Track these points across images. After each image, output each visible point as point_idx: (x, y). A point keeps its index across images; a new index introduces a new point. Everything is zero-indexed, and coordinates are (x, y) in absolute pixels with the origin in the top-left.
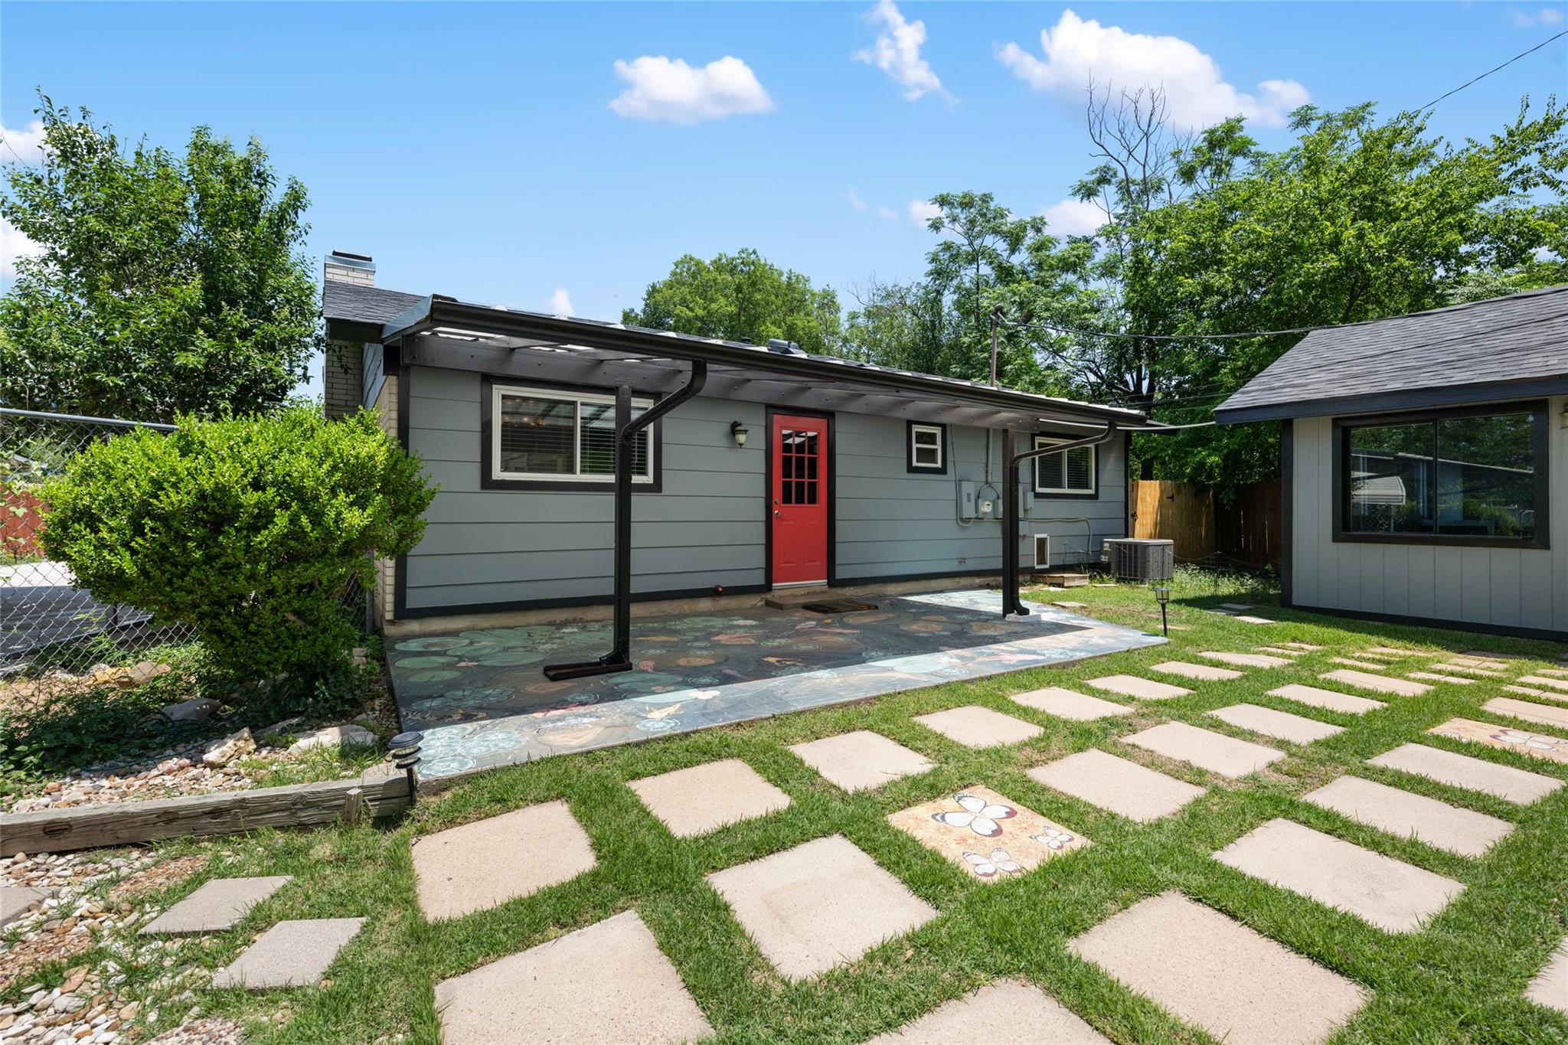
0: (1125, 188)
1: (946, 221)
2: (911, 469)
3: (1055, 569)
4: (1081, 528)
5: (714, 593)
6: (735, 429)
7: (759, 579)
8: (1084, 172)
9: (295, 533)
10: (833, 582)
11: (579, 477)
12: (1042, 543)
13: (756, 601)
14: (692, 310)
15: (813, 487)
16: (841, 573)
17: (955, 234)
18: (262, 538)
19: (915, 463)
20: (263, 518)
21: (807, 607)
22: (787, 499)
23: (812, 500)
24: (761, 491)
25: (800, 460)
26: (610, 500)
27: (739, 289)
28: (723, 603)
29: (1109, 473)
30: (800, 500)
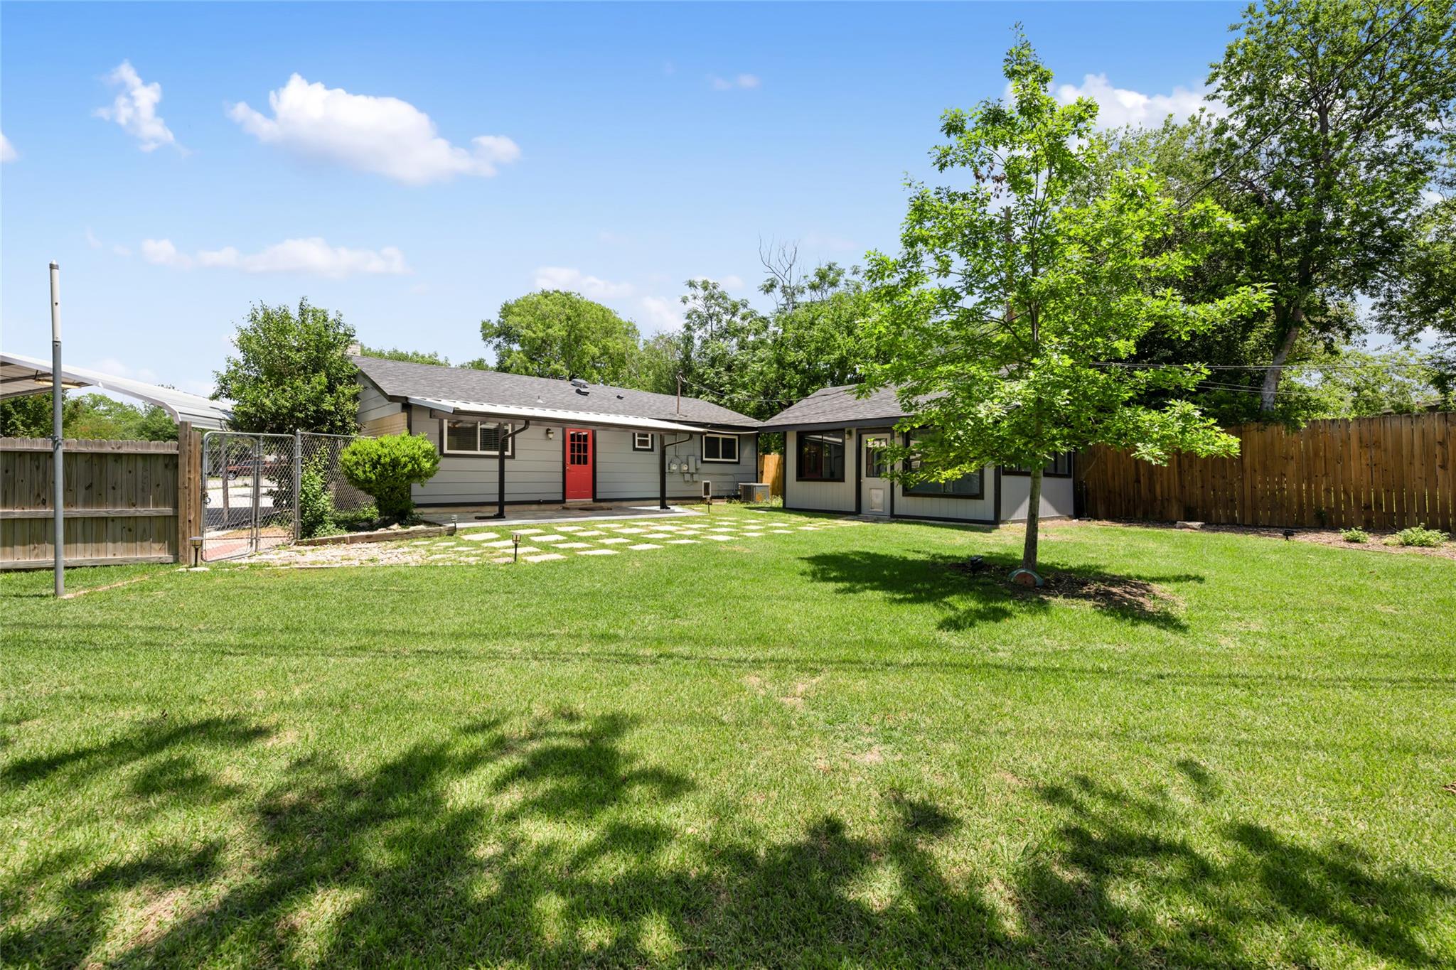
0: (784, 290)
1: (690, 298)
2: (635, 449)
3: (713, 498)
4: (730, 478)
5: (539, 503)
6: (548, 431)
7: (560, 497)
8: (763, 279)
9: (413, 469)
10: (595, 500)
11: (479, 452)
12: (707, 485)
13: (559, 507)
15: (585, 457)
16: (599, 496)
17: (699, 305)
18: (406, 470)
19: (637, 446)
20: (405, 465)
21: (581, 509)
22: (573, 462)
23: (585, 463)
24: (561, 459)
25: (579, 446)
26: (497, 462)
28: (543, 507)
29: (747, 453)
30: (579, 463)
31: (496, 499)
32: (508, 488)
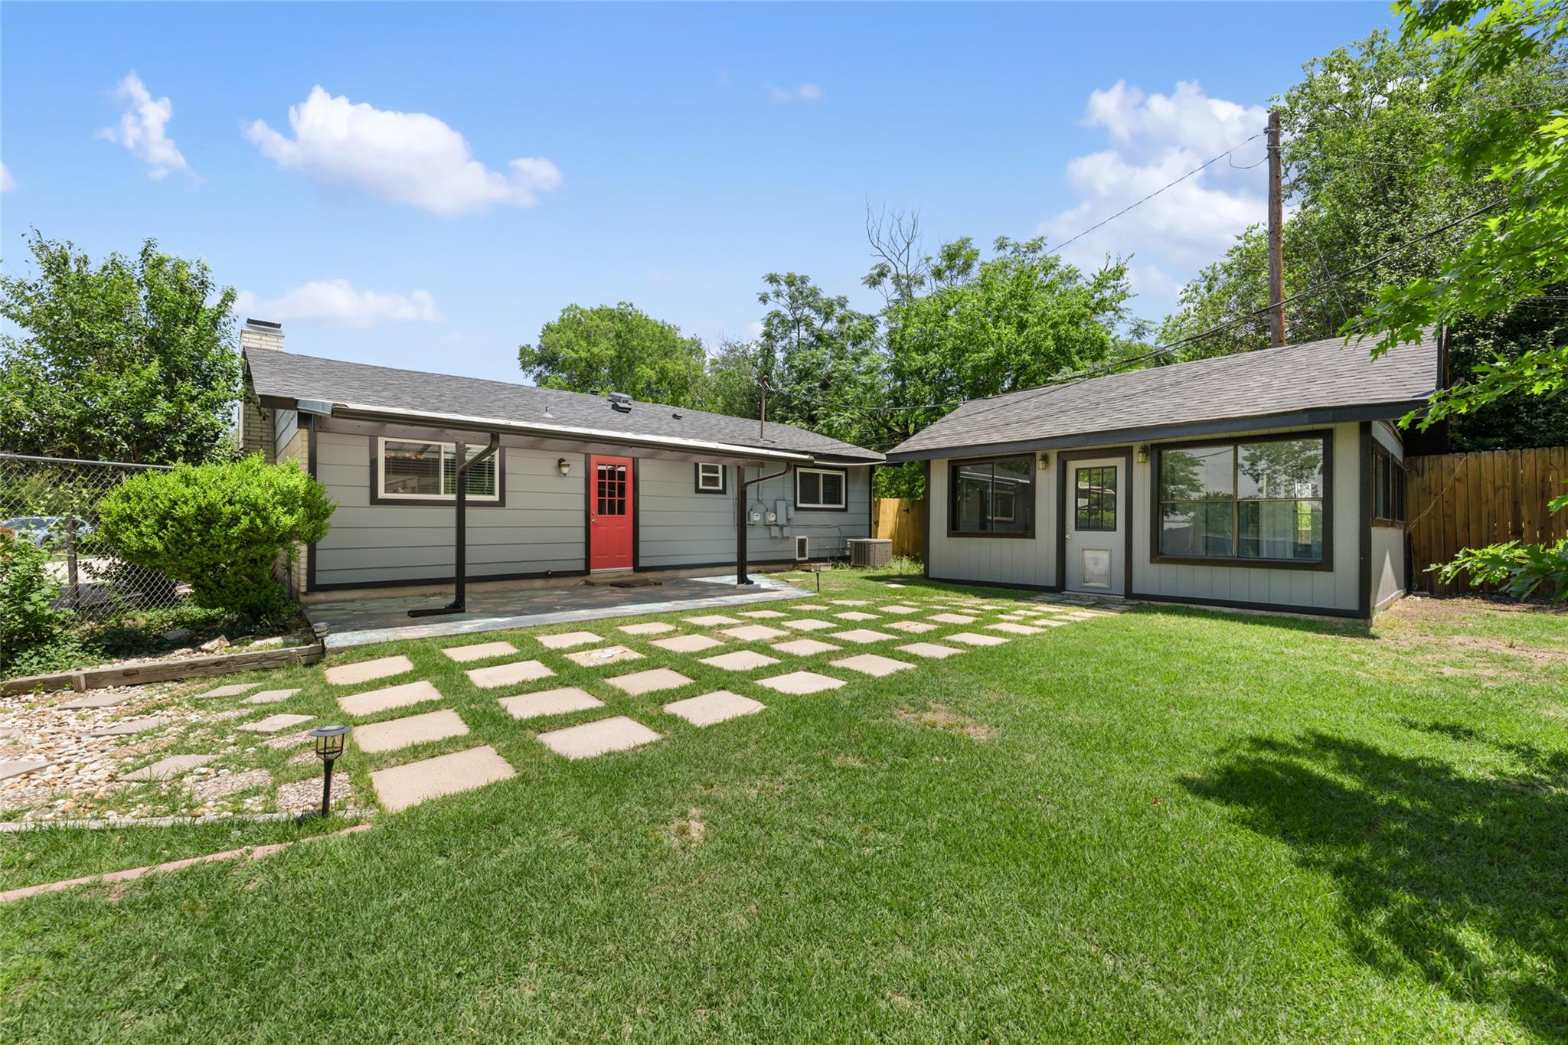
0: (897, 280)
1: (772, 296)
2: (698, 491)
3: (812, 560)
4: (835, 532)
5: (546, 576)
6: (561, 463)
7: (581, 566)
8: (868, 269)
9: (253, 528)
10: (637, 569)
12: (802, 543)
13: (579, 581)
14: (577, 352)
15: (621, 504)
16: (642, 563)
17: (781, 306)
18: (234, 531)
19: (701, 486)
20: (235, 520)
21: (612, 585)
22: (601, 512)
23: (621, 512)
24: (582, 506)
25: (612, 486)
26: (452, 512)
27: (618, 336)
28: (553, 582)
29: (855, 494)
30: (611, 512)
31: (451, 572)
32: (469, 557)
